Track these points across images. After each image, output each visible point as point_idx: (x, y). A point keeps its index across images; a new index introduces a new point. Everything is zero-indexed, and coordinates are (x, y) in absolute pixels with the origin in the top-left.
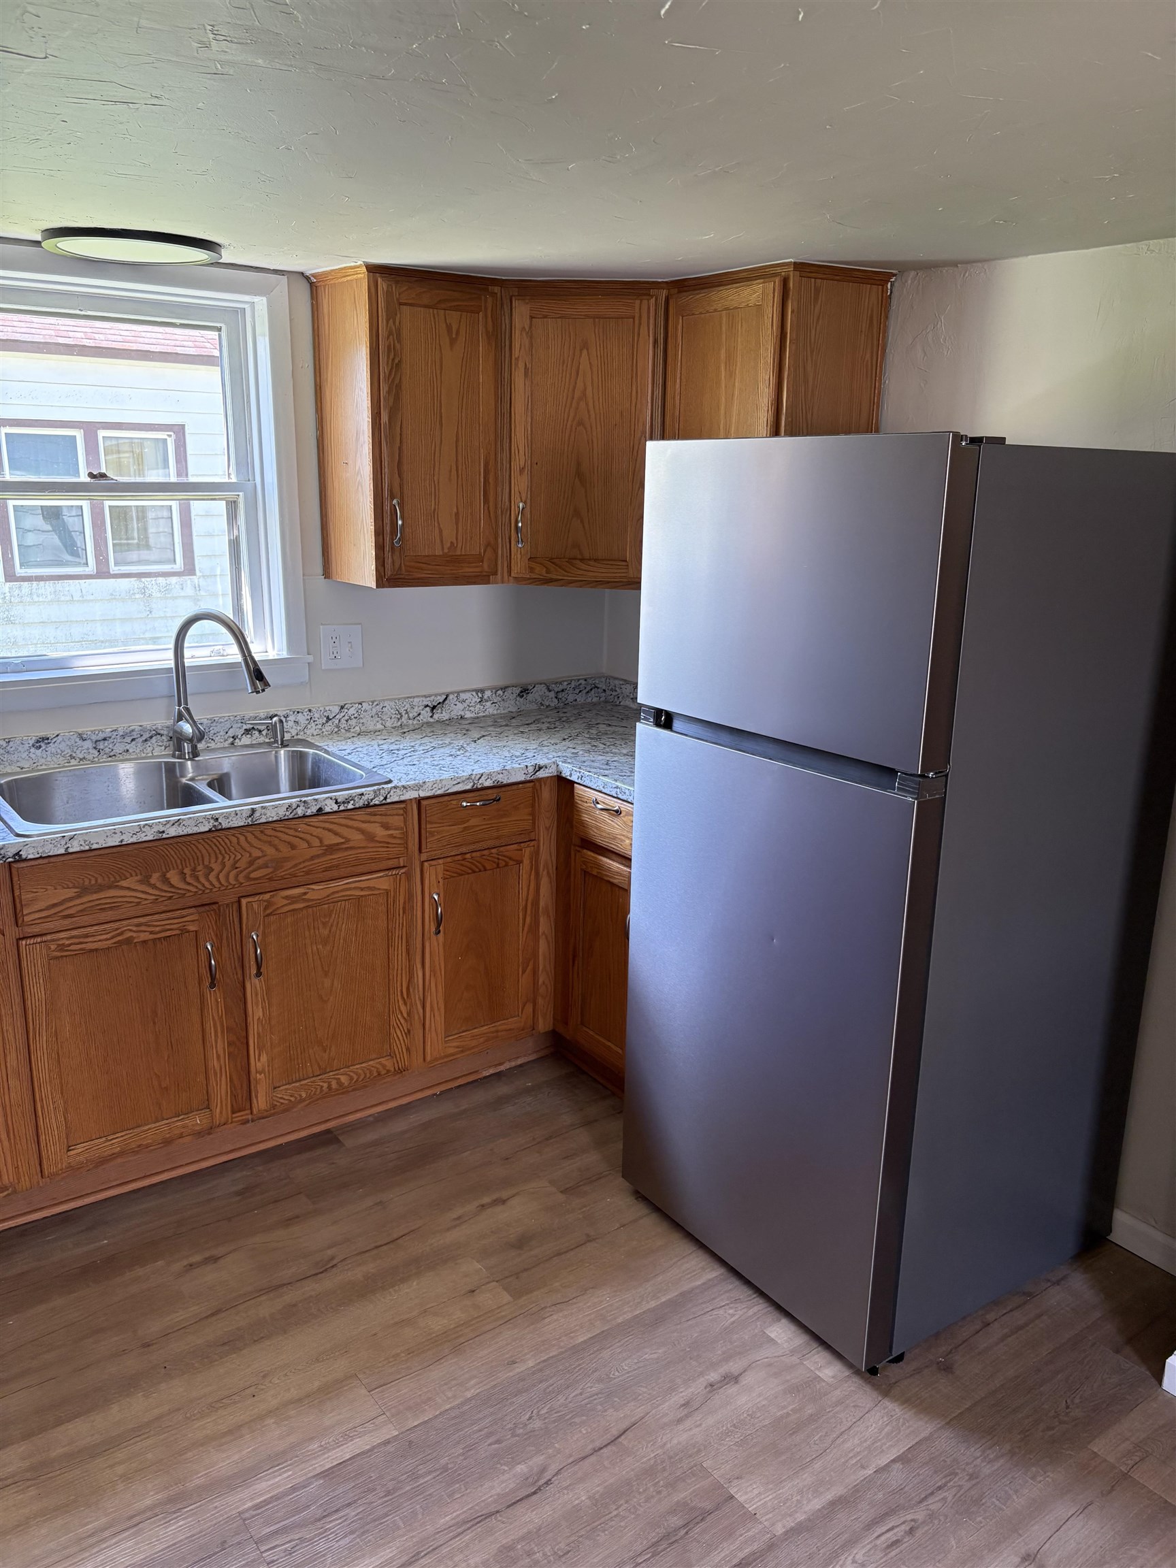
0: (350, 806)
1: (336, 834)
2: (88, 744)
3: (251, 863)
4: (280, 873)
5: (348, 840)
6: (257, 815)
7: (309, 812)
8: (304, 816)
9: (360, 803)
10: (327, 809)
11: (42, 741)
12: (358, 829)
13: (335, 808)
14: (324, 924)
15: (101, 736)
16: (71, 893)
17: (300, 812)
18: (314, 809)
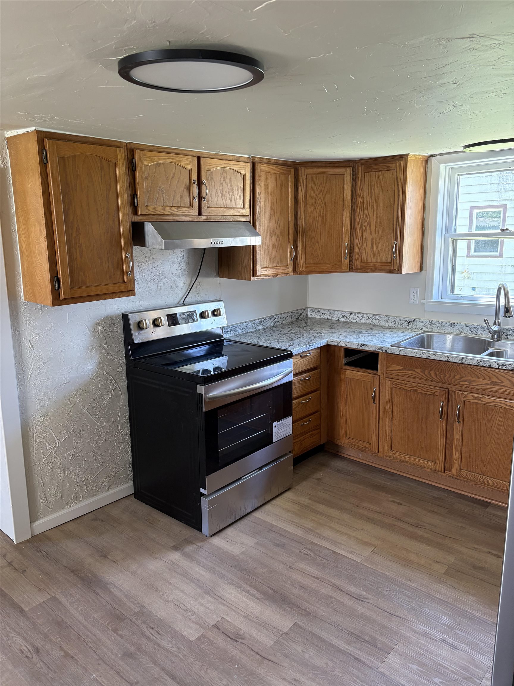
0: (504, 368)
1: (497, 378)
2: (468, 328)
3: (461, 378)
4: (471, 386)
5: (502, 382)
6: (464, 360)
7: (485, 365)
8: (483, 366)
9: (509, 368)
10: (493, 366)
11: (453, 324)
12: (508, 380)
13: (497, 367)
14: (489, 414)
15: (473, 326)
16: (401, 368)
17: (481, 364)
18: (488, 365)
